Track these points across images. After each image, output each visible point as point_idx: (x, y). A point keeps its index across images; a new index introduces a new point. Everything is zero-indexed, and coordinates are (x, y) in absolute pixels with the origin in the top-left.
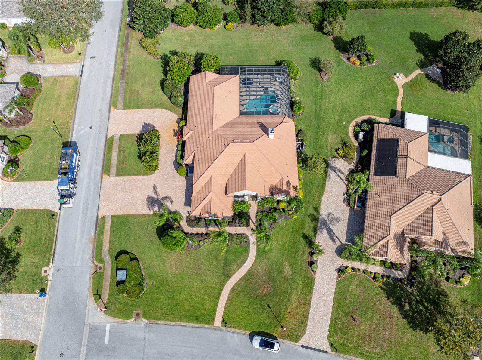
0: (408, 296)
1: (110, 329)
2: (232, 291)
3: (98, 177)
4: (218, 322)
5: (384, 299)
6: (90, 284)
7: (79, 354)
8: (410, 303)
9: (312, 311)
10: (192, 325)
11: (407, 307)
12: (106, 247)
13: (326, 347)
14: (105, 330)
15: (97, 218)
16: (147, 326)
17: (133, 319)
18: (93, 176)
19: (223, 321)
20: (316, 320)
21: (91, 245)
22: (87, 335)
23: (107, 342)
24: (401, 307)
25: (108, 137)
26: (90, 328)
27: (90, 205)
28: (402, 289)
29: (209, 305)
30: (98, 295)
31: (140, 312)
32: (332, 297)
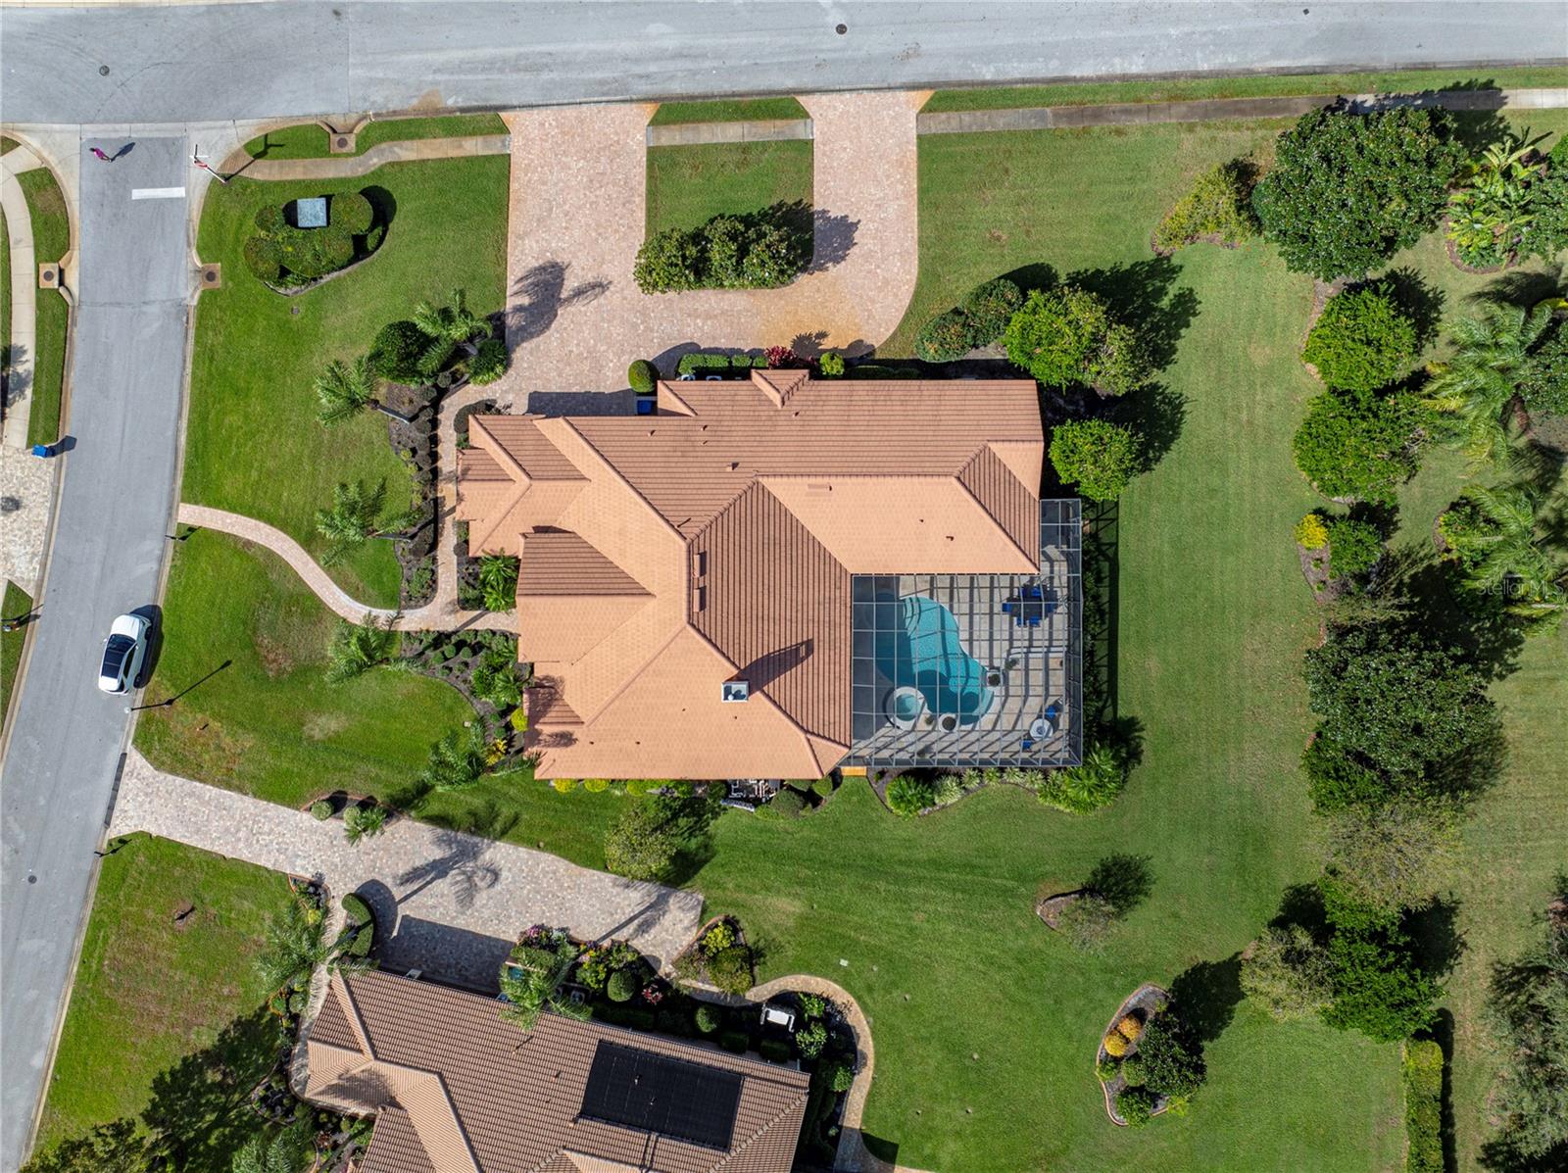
0: (242, 1086)
1: (171, 200)
2: (270, 554)
3: (644, 88)
4: (190, 514)
5: (235, 1010)
6: (298, 118)
7: (107, 121)
8: (221, 1087)
9: (210, 791)
10: (183, 439)
11: (212, 1076)
12: (408, 151)
13: (121, 828)
14: (169, 184)
15: (504, 108)
16: (182, 308)
17: (199, 264)
18: (652, 68)
19: (192, 529)
20: (188, 802)
21: (415, 102)
22: (156, 135)
23: (138, 194)
24: (212, 1057)
25: (801, 99)
26: (174, 141)
27: (545, 76)
28: (259, 1070)
29: (229, 488)
30: (263, 148)
31: (219, 283)
32: (245, 855)
